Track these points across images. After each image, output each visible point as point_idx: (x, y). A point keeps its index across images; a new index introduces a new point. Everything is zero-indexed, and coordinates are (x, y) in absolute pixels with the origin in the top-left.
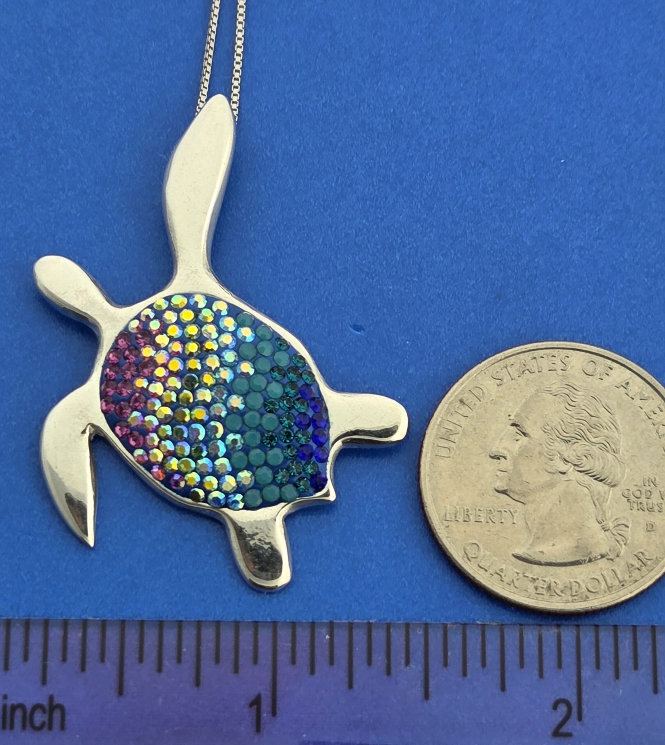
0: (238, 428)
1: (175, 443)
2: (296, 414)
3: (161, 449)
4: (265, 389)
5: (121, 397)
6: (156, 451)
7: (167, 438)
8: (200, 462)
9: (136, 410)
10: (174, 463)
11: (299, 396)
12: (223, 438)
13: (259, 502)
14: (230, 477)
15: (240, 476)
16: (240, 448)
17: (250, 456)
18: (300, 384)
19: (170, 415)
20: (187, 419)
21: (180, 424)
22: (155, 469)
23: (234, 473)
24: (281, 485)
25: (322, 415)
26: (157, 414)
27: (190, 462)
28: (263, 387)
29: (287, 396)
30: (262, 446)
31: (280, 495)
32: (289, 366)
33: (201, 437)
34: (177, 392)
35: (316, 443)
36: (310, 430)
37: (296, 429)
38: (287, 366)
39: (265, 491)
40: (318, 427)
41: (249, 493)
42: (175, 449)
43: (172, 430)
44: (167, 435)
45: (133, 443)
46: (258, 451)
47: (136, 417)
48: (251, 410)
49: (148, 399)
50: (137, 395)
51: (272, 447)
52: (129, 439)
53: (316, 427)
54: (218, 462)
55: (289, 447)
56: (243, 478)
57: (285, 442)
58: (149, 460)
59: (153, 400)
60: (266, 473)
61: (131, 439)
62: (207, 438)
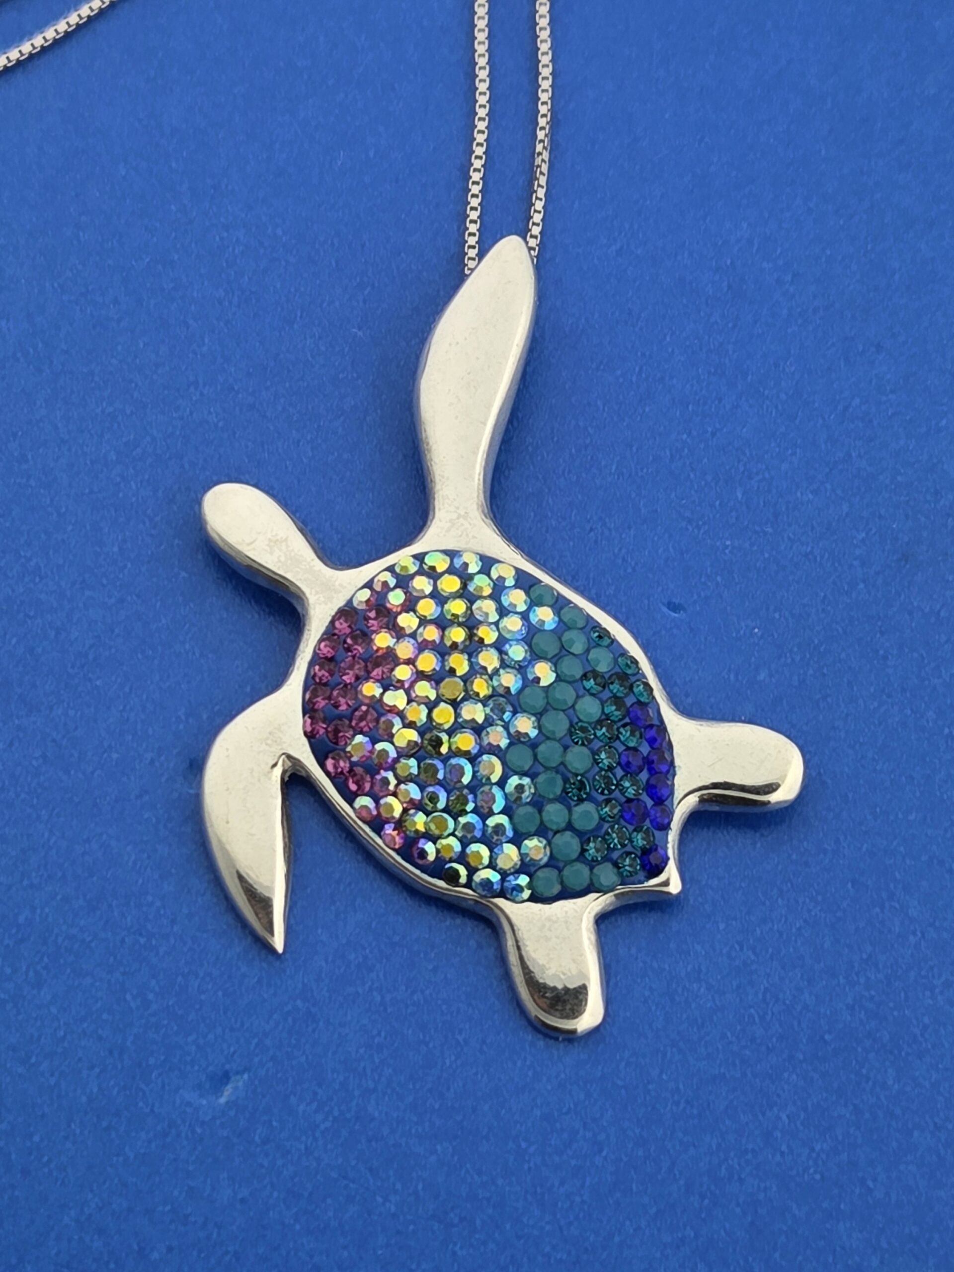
0: (526, 768)
1: (422, 789)
2: (621, 748)
3: (400, 797)
4: (573, 706)
5: (336, 712)
6: (391, 800)
7: (410, 779)
8: (463, 820)
9: (361, 733)
10: (420, 821)
11: (627, 720)
12: (502, 783)
13: (556, 889)
14: (509, 845)
15: (526, 845)
16: (528, 800)
17: (544, 814)
18: (629, 701)
19: (416, 743)
20: (444, 749)
21: (431, 757)
22: (389, 830)
23: (517, 841)
24: (592, 864)
25: (663, 753)
26: (395, 740)
27: (446, 820)
28: (570, 703)
29: (608, 719)
30: (563, 798)
31: (591, 880)
32: (612, 672)
33: (466, 780)
34: (430, 706)
35: (652, 798)
36: (644, 776)
37: (619, 772)
38: (610, 671)
39: (566, 872)
40: (656, 773)
41: (540, 874)
42: (422, 797)
43: (419, 767)
44: (411, 774)
45: (353, 787)
46: (557, 806)
47: (361, 743)
48: (548, 738)
49: (380, 715)
50: (364, 708)
51: (581, 800)
52: (347, 779)
53: (652, 771)
54: (491, 822)
55: (608, 801)
56: (531, 849)
57: (602, 793)
58: (379, 814)
59: (390, 716)
60: (569, 843)
61: (351, 781)
62: (475, 783)
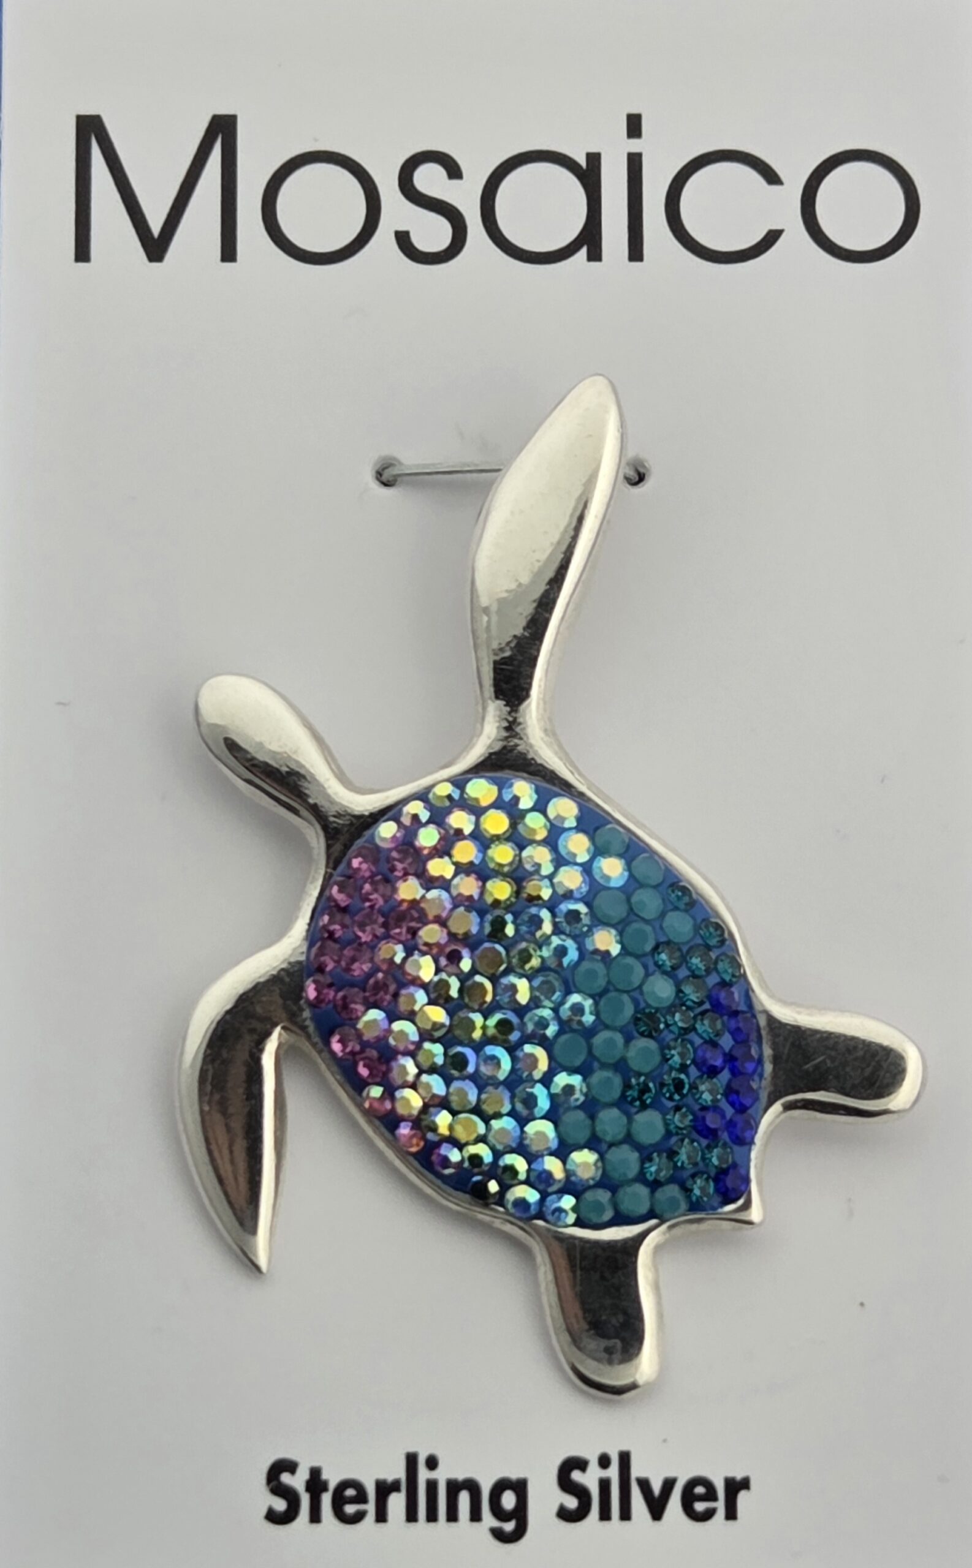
0: (578, 1062)
1: (448, 1081)
2: (698, 1041)
3: (420, 1090)
4: (640, 987)
5: (347, 977)
6: (408, 1093)
7: (433, 1070)
8: (496, 1124)
9: (376, 1006)
10: (443, 1120)
11: (707, 1006)
12: (547, 1080)
13: (608, 1215)
14: (553, 1159)
15: (573, 1161)
16: (579, 1103)
17: (597, 1122)
18: (712, 980)
19: (443, 1025)
20: (477, 1034)
21: (461, 1044)
22: (404, 1130)
23: (562, 1152)
24: (655, 1185)
25: (749, 1048)
26: (418, 1020)
27: (475, 1124)
28: (637, 983)
29: (683, 1004)
30: (622, 1103)
31: (652, 1205)
32: (692, 943)
33: (502, 1075)
34: (461, 977)
35: (732, 1104)
36: (725, 1076)
37: (693, 1071)
38: (688, 942)
39: (621, 1193)
40: (741, 1073)
41: (589, 1196)
42: (448, 1093)
43: (445, 1054)
44: (434, 1064)
45: (364, 1071)
46: (615, 1112)
47: (375, 1021)
48: (607, 1027)
49: (402, 985)
50: (380, 975)
51: (644, 1107)
52: (356, 1064)
53: (735, 1072)
54: (532, 1128)
55: (677, 1109)
56: (577, 1165)
57: (671, 1099)
58: (393, 1110)
59: (412, 989)
60: (627, 1159)
61: (361, 1064)
62: (513, 1077)
